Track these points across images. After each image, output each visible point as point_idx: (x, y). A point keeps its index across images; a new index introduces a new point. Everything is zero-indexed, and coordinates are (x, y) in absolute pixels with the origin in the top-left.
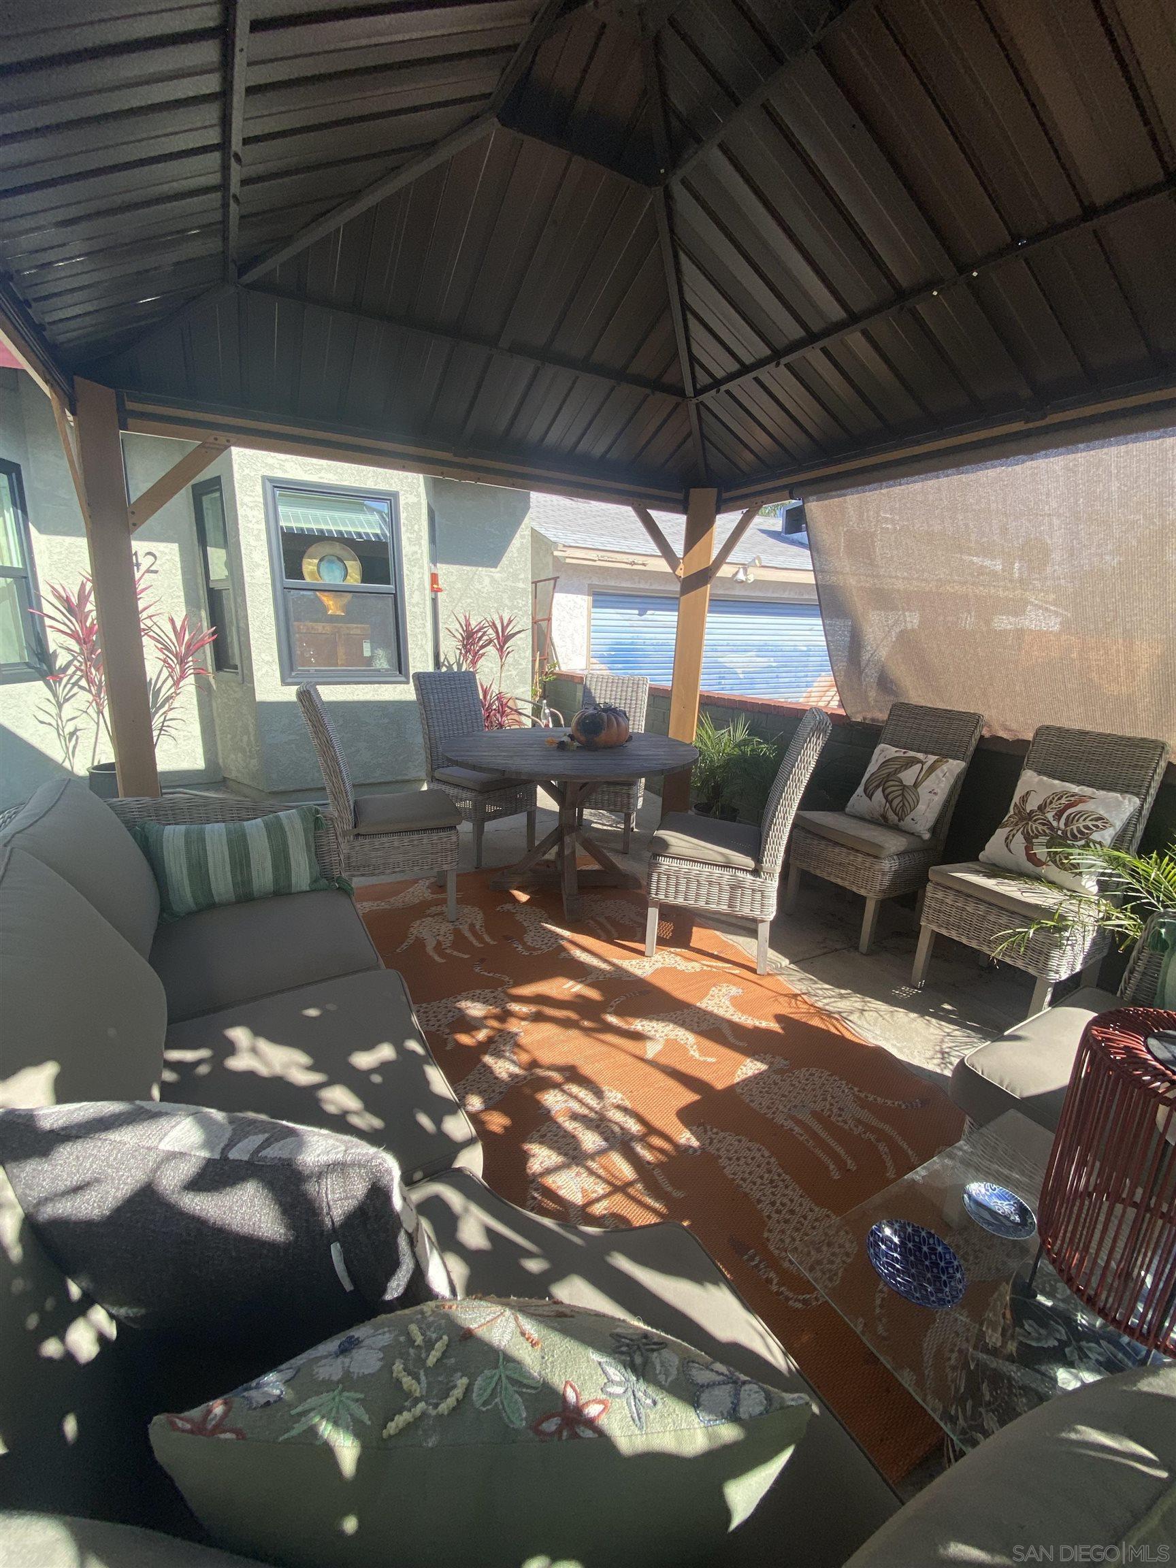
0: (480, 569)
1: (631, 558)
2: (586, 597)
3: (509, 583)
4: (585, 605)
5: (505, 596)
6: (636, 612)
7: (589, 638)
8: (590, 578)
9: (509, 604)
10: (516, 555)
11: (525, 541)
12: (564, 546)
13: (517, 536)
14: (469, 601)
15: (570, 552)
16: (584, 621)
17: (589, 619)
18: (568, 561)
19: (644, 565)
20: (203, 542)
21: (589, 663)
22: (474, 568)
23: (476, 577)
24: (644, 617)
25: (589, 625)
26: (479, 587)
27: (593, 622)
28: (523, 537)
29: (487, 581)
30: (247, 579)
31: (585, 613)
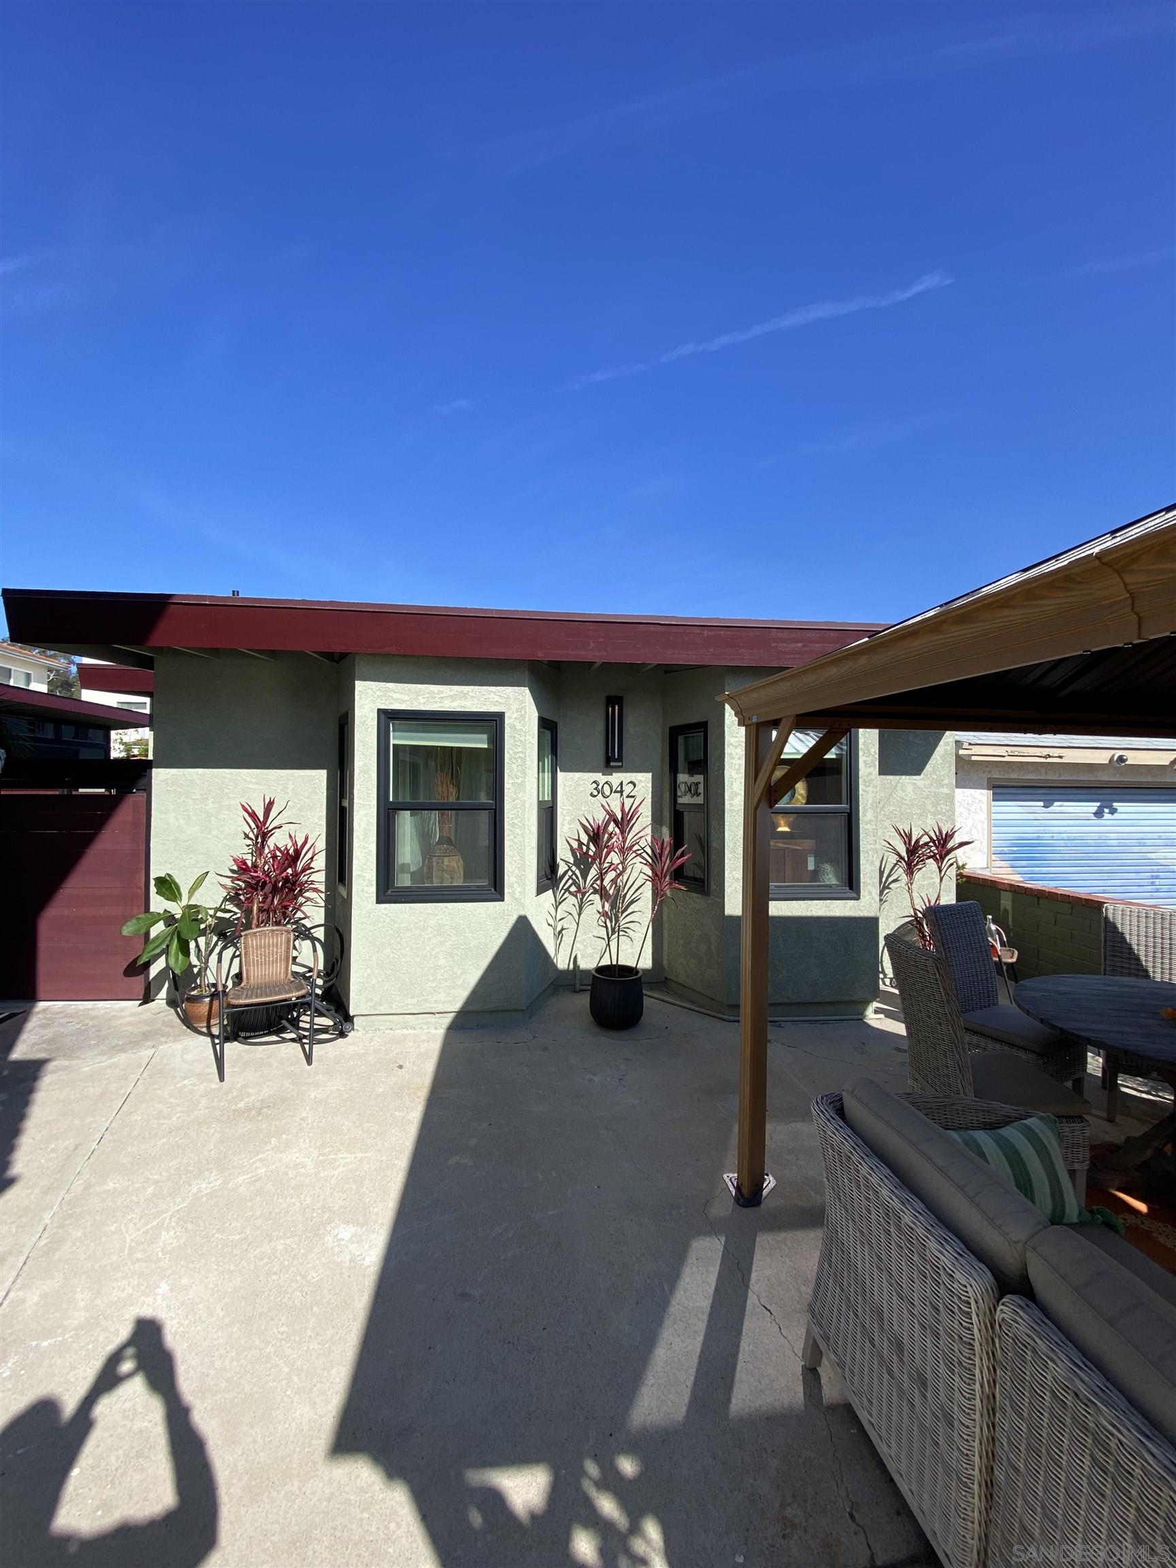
0: (904, 777)
1: (1045, 752)
2: (985, 792)
3: (933, 789)
4: (984, 799)
5: (928, 802)
6: (1041, 804)
7: (990, 833)
8: (990, 772)
9: (932, 810)
10: (939, 762)
11: (949, 748)
12: (970, 744)
13: (942, 743)
14: (892, 808)
15: (975, 750)
16: (983, 816)
17: (990, 812)
18: (974, 758)
19: (1060, 757)
20: (674, 770)
21: (990, 860)
22: (898, 777)
23: (899, 785)
24: (1051, 809)
25: (989, 819)
26: (903, 795)
27: (994, 816)
28: (947, 744)
29: (910, 788)
30: (727, 806)
31: (985, 807)
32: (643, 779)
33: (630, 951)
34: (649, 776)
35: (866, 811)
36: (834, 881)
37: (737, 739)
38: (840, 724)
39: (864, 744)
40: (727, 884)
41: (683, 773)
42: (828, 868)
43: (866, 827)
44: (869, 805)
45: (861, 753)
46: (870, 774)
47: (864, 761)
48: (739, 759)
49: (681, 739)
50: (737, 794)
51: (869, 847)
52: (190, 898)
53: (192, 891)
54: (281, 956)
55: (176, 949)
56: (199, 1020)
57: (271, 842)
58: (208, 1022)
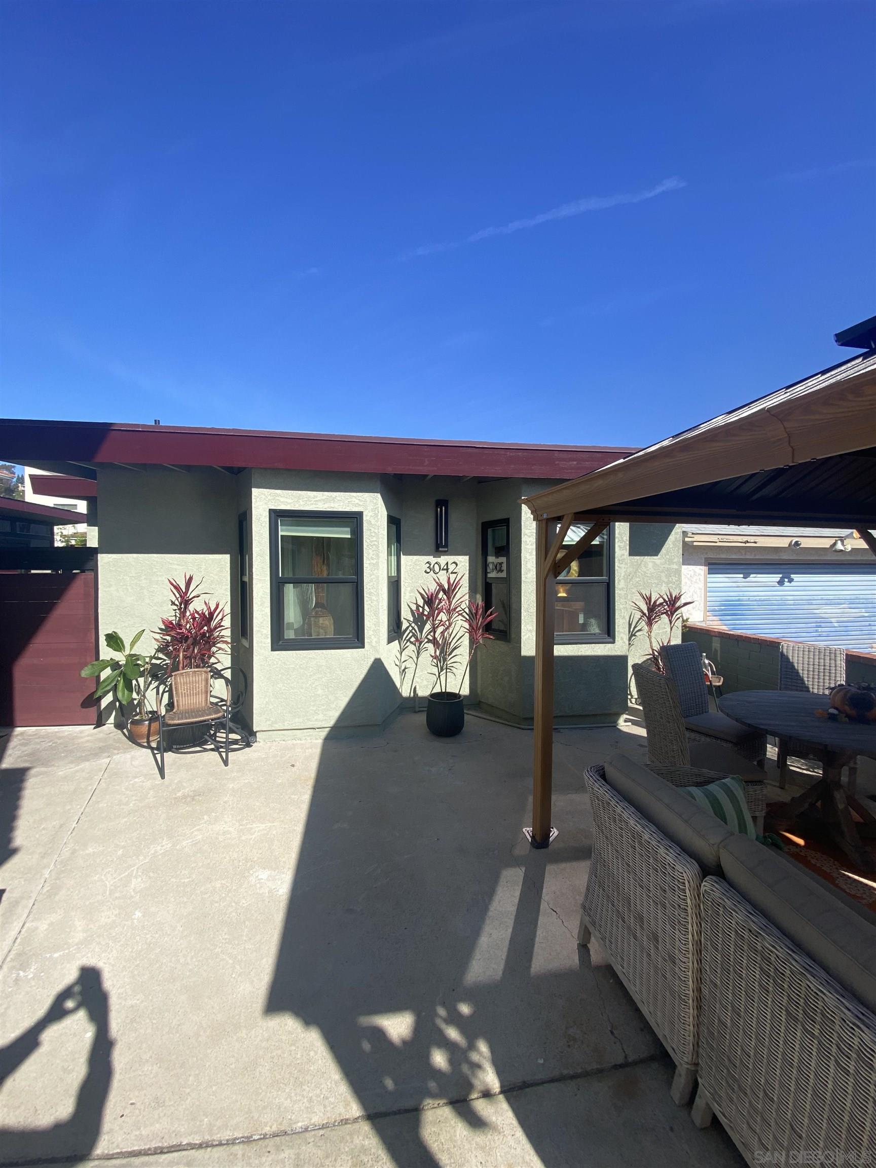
0: (646, 557)
1: (745, 539)
2: (703, 567)
3: (667, 566)
4: (702, 573)
5: (663, 575)
6: (742, 576)
7: (706, 596)
8: (707, 553)
9: (666, 580)
10: (671, 547)
11: (678, 536)
12: (693, 534)
13: (673, 533)
14: (637, 579)
15: (697, 538)
16: (701, 585)
17: (706, 582)
18: (695, 544)
19: (755, 543)
20: (485, 554)
21: (705, 616)
22: (642, 557)
23: (643, 563)
24: (748, 579)
25: (706, 587)
26: (645, 570)
27: (709, 585)
28: (677, 533)
29: (650, 565)
30: (523, 579)
31: (702, 578)
32: (463, 560)
33: (454, 682)
34: (467, 558)
35: (619, 581)
36: (597, 631)
37: (530, 531)
38: (603, 520)
39: (619, 534)
40: (522, 634)
41: (492, 556)
42: (593, 621)
43: (620, 592)
44: (622, 577)
45: (616, 540)
46: (623, 555)
47: (619, 546)
48: (532, 545)
49: (490, 531)
50: (530, 570)
51: (621, 606)
52: (131, 649)
53: (133, 644)
54: (202, 689)
55: (123, 686)
56: (141, 737)
57: (191, 607)
58: (148, 739)
